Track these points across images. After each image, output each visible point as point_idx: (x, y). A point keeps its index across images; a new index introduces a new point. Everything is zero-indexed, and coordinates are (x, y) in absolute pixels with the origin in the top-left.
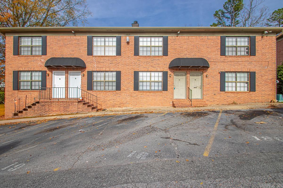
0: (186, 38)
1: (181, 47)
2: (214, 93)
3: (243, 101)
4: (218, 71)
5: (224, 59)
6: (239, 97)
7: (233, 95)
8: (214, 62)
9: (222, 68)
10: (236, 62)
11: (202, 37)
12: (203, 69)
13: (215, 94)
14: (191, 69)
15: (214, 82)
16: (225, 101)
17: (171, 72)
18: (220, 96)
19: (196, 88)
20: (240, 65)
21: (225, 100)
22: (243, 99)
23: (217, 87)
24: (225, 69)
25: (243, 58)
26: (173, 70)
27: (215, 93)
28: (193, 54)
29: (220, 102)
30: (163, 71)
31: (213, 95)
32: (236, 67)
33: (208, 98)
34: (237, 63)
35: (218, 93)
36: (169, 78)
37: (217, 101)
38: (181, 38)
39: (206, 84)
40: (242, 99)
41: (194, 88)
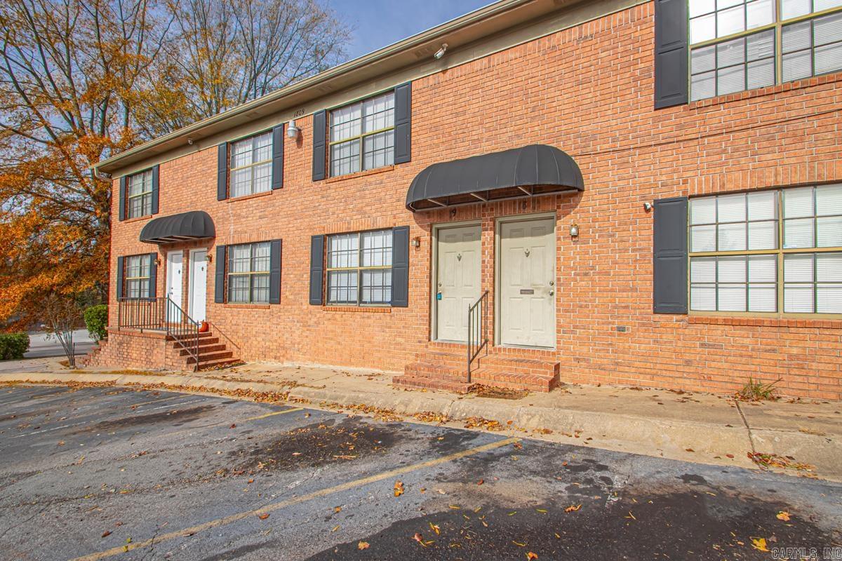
0: (477, 66)
1: (457, 115)
2: (617, 323)
3: (826, 381)
4: (644, 198)
5: (680, 127)
6: (794, 351)
7: (745, 338)
8: (616, 155)
9: (664, 178)
10: (763, 130)
11: (554, 41)
12: (559, 197)
13: (621, 329)
14: (501, 205)
15: (615, 263)
16: (687, 369)
17: (421, 227)
18: (656, 342)
19: (532, 292)
20: (802, 141)
21: (688, 363)
22: (831, 367)
23: (634, 289)
24: (685, 182)
25: (823, 94)
26: (429, 217)
27: (624, 322)
28: (510, 134)
29: (653, 375)
30: (395, 224)
31: (611, 334)
32: (769, 156)
33: (585, 349)
34: (772, 130)
35: (644, 325)
36: (412, 252)
37: (633, 370)
38: (457, 72)
39: (569, 274)
40: (822, 366)
41: (523, 292)
